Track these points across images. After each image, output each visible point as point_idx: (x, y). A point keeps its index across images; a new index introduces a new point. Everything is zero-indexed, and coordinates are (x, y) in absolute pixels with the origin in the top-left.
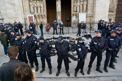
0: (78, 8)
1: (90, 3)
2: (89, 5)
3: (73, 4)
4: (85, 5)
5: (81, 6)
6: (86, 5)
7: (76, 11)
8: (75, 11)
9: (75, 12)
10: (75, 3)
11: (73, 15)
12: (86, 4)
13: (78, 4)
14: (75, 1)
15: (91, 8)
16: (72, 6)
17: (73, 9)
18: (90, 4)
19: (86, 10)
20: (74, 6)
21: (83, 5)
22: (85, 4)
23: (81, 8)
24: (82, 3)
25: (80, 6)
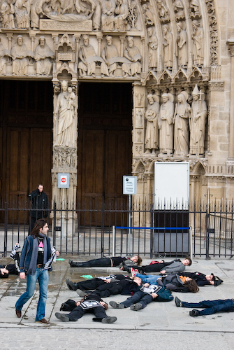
0: (166, 131)
1: (218, 112)
2: (218, 121)
3: (143, 110)
4: (197, 119)
5: (180, 124)
6: (201, 122)
7: (153, 146)
8: (148, 146)
9: (151, 150)
10: (149, 107)
11: (141, 164)
12: (203, 114)
13: (167, 111)
14: (150, 96)
15: (226, 135)
16: (137, 122)
17: (140, 133)
18: (221, 118)
19: (201, 144)
20: (146, 121)
21: (187, 120)
22: (194, 115)
23: (181, 135)
24: (182, 109)
25: (173, 125)
